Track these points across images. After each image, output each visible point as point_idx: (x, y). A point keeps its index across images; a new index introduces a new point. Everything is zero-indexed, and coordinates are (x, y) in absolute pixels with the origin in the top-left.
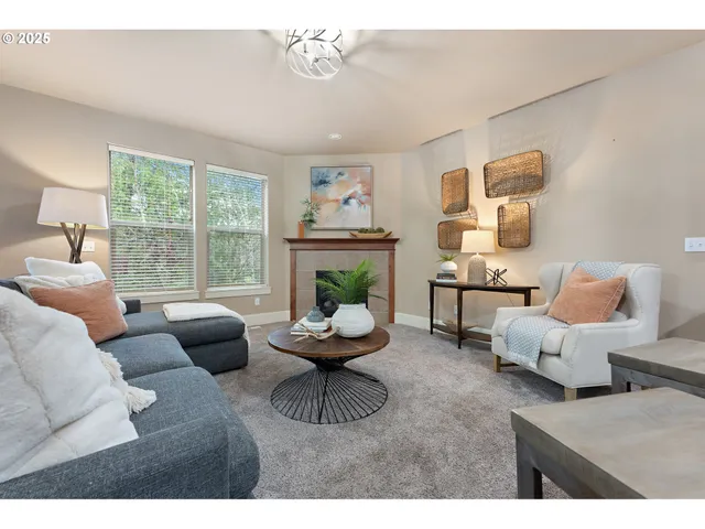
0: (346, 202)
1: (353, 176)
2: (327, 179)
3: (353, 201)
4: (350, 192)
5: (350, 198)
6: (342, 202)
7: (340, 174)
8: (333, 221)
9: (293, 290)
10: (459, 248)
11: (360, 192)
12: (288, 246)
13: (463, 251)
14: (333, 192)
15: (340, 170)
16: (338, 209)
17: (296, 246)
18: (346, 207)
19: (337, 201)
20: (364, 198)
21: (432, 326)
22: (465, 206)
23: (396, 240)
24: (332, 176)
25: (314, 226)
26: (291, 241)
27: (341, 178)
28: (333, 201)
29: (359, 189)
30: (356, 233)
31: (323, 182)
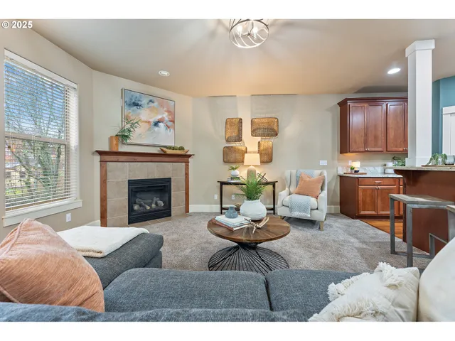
0: (156, 124)
1: (161, 105)
2: (140, 103)
3: (161, 124)
4: (159, 117)
5: (159, 122)
6: (152, 124)
7: (151, 101)
8: (142, 138)
9: (104, 200)
10: (243, 162)
11: (167, 119)
12: (98, 158)
13: (245, 164)
14: (145, 114)
15: (151, 98)
16: (149, 130)
17: (107, 158)
18: (156, 129)
19: (149, 122)
20: (169, 124)
21: (222, 209)
22: (239, 139)
23: (190, 156)
24: (144, 101)
26: (101, 153)
27: (151, 104)
28: (146, 122)
29: (165, 116)
30: (165, 149)
31: (136, 105)
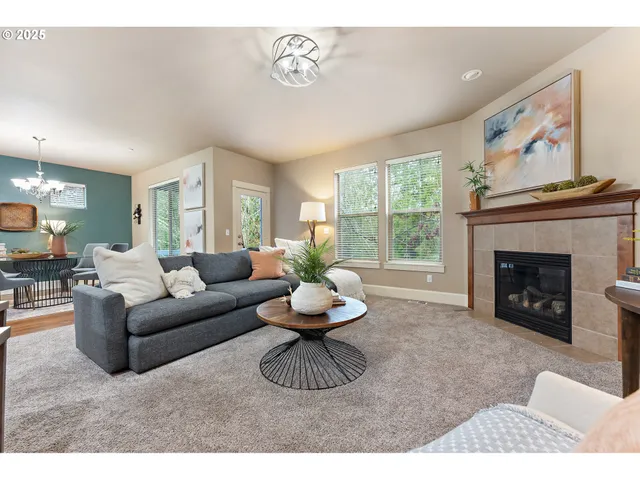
0: (528, 149)
1: (539, 105)
2: (503, 127)
3: (539, 145)
4: (534, 132)
5: (534, 141)
6: (522, 151)
7: (520, 111)
8: (512, 181)
9: (471, 272)
11: (551, 126)
12: (465, 221)
14: (512, 141)
15: (519, 106)
16: (517, 164)
17: (474, 220)
18: (529, 157)
19: (516, 151)
20: (556, 134)
24: (509, 119)
25: (489, 193)
27: (520, 117)
28: (511, 153)
29: (548, 121)
30: (539, 193)
31: (498, 133)
